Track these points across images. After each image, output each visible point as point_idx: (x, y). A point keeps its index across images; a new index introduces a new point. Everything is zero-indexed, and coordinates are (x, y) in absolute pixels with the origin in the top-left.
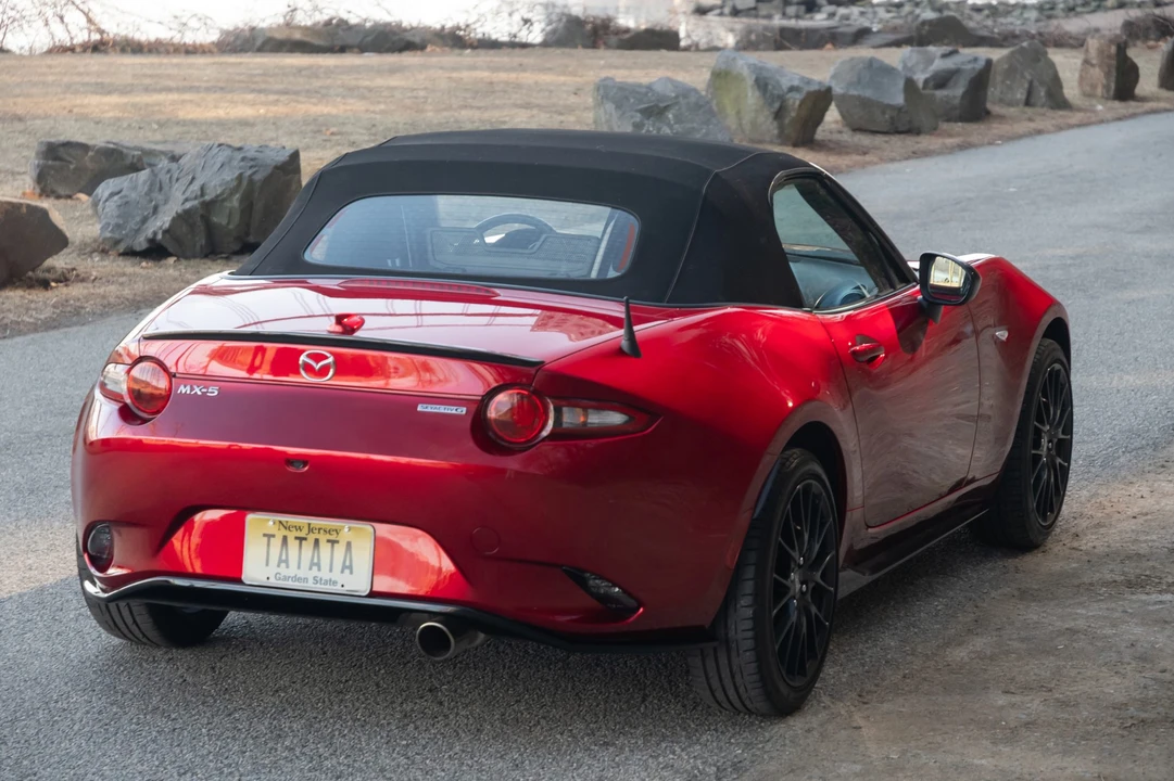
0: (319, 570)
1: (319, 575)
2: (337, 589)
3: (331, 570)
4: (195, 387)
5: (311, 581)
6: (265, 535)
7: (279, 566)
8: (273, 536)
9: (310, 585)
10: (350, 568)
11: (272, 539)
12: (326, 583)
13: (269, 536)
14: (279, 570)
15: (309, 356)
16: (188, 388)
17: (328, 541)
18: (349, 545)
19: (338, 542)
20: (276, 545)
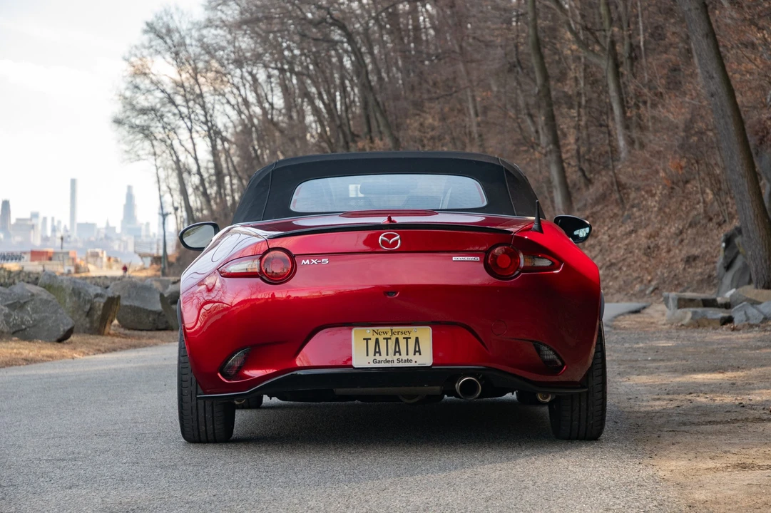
0: (400, 355)
1: (400, 357)
2: (413, 364)
3: (407, 354)
4: (312, 260)
5: (396, 361)
6: (364, 339)
7: (375, 355)
8: (370, 339)
9: (396, 364)
10: (419, 352)
11: (369, 341)
12: (405, 361)
13: (367, 340)
14: (375, 357)
15: (384, 236)
16: (308, 261)
17: (404, 338)
18: (417, 339)
19: (410, 338)
20: (372, 344)
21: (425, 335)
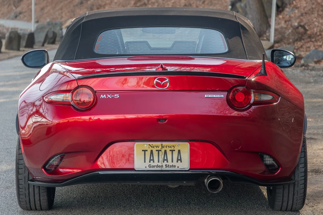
0: (167, 162)
1: (168, 164)
2: (176, 169)
3: (172, 162)
4: (108, 95)
5: (164, 166)
6: (143, 151)
7: (150, 162)
8: (147, 151)
9: (164, 168)
10: (181, 160)
12: (171, 166)
13: (145, 151)
14: (150, 164)
15: (158, 79)
16: (105, 96)
17: (170, 150)
18: (179, 151)
19: (174, 150)
20: (148, 154)
21: (185, 148)
